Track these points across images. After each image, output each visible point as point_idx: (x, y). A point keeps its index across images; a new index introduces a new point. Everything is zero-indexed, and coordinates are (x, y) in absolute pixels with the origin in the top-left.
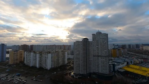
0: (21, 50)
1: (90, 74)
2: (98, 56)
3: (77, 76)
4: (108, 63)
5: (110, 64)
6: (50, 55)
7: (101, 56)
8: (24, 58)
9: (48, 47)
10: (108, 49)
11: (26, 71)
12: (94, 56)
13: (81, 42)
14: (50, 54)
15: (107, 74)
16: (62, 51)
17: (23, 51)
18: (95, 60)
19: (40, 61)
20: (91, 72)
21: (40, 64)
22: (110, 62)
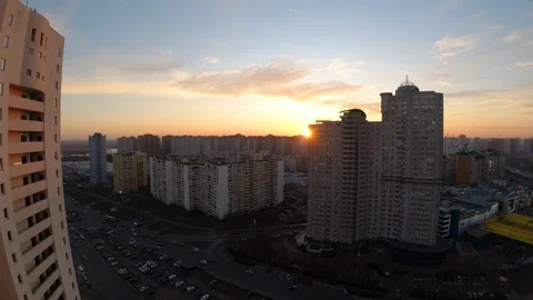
0: (140, 153)
1: (366, 245)
2: (402, 180)
3: (318, 248)
4: (437, 206)
5: (442, 212)
6: (223, 171)
7: (412, 182)
8: (149, 179)
9: (216, 141)
10: (441, 152)
11: (157, 219)
12: (385, 179)
13: (337, 123)
14: (225, 168)
15: (426, 247)
16: (265, 159)
17: (145, 154)
18: (388, 194)
19: (193, 189)
20: (371, 236)
21: (194, 199)
22: (445, 202)
